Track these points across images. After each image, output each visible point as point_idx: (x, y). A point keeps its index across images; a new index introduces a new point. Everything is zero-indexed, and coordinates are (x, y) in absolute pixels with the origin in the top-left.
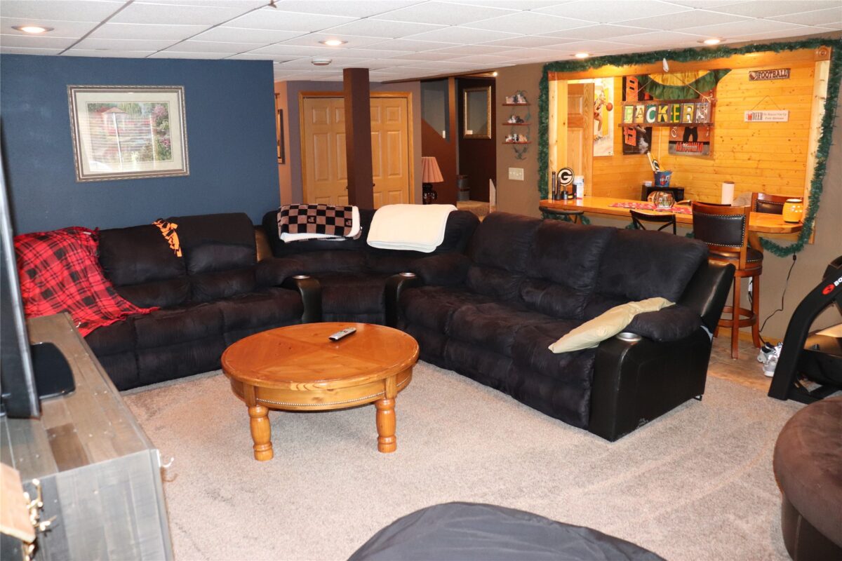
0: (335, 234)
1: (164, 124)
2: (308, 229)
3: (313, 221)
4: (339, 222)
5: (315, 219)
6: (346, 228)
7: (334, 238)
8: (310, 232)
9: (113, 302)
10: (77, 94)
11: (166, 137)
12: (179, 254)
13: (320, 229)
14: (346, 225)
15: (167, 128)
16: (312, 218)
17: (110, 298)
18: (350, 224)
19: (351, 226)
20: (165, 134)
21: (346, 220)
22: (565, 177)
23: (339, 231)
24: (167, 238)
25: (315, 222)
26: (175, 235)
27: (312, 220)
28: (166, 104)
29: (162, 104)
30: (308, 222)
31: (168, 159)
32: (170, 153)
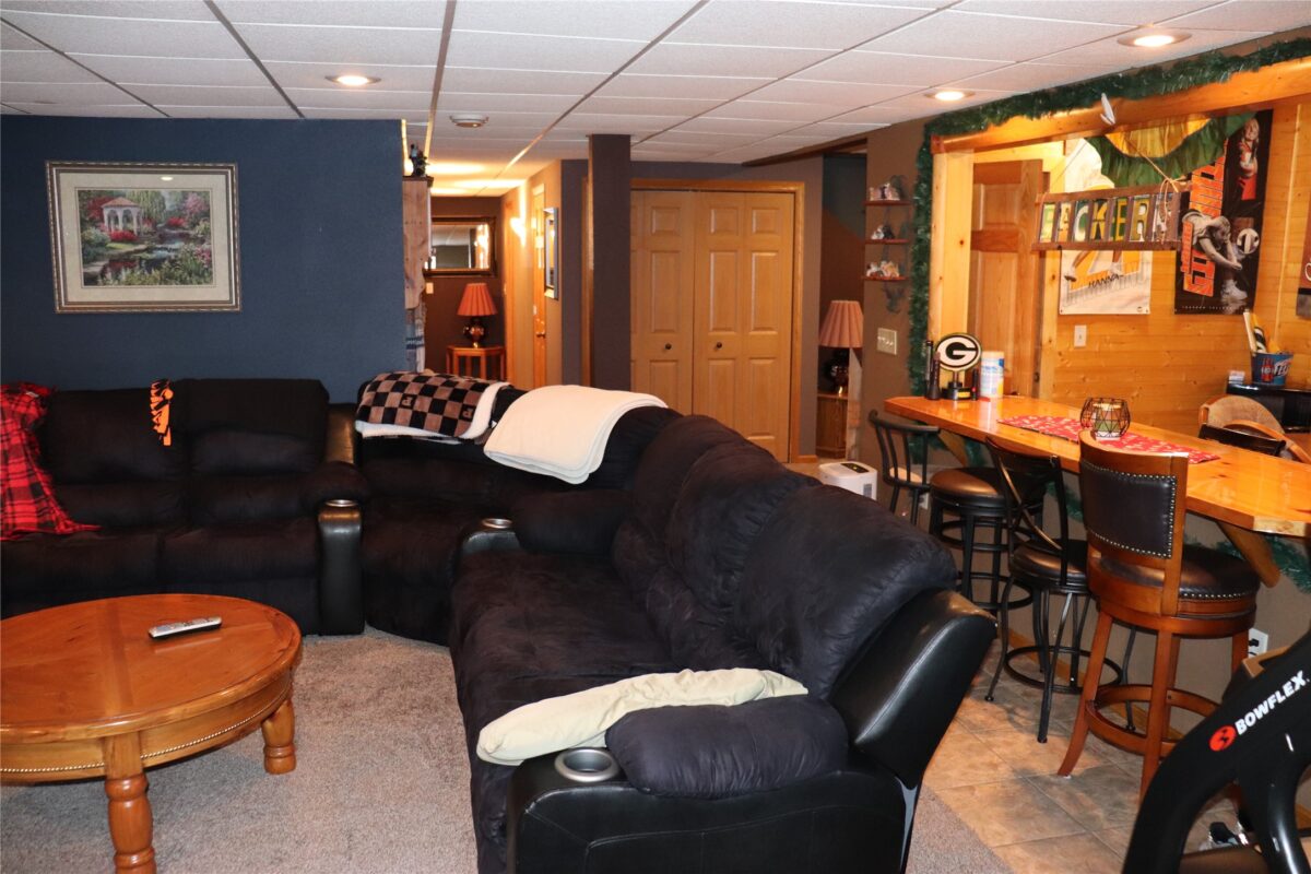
0: (440, 432)
1: (202, 225)
2: (399, 418)
3: (408, 404)
4: (452, 410)
5: (413, 403)
6: (460, 423)
7: (441, 438)
8: (399, 424)
9: (32, 509)
10: (62, 175)
11: (205, 246)
12: (167, 441)
13: (417, 420)
14: (461, 417)
15: (207, 232)
16: (410, 399)
17: (32, 501)
18: (469, 416)
19: (470, 420)
20: (203, 241)
21: (465, 408)
22: (956, 353)
23: (449, 427)
24: (154, 413)
25: (411, 407)
26: (166, 410)
27: (407, 402)
28: (207, 193)
29: (199, 194)
30: (401, 406)
31: (206, 282)
32: (211, 273)
